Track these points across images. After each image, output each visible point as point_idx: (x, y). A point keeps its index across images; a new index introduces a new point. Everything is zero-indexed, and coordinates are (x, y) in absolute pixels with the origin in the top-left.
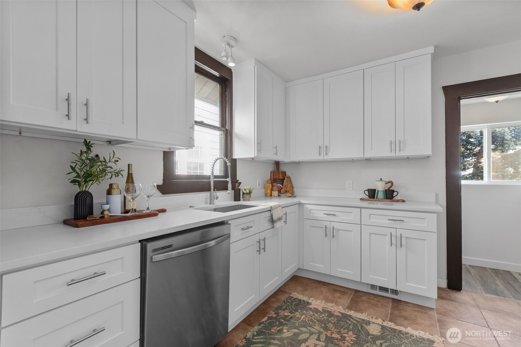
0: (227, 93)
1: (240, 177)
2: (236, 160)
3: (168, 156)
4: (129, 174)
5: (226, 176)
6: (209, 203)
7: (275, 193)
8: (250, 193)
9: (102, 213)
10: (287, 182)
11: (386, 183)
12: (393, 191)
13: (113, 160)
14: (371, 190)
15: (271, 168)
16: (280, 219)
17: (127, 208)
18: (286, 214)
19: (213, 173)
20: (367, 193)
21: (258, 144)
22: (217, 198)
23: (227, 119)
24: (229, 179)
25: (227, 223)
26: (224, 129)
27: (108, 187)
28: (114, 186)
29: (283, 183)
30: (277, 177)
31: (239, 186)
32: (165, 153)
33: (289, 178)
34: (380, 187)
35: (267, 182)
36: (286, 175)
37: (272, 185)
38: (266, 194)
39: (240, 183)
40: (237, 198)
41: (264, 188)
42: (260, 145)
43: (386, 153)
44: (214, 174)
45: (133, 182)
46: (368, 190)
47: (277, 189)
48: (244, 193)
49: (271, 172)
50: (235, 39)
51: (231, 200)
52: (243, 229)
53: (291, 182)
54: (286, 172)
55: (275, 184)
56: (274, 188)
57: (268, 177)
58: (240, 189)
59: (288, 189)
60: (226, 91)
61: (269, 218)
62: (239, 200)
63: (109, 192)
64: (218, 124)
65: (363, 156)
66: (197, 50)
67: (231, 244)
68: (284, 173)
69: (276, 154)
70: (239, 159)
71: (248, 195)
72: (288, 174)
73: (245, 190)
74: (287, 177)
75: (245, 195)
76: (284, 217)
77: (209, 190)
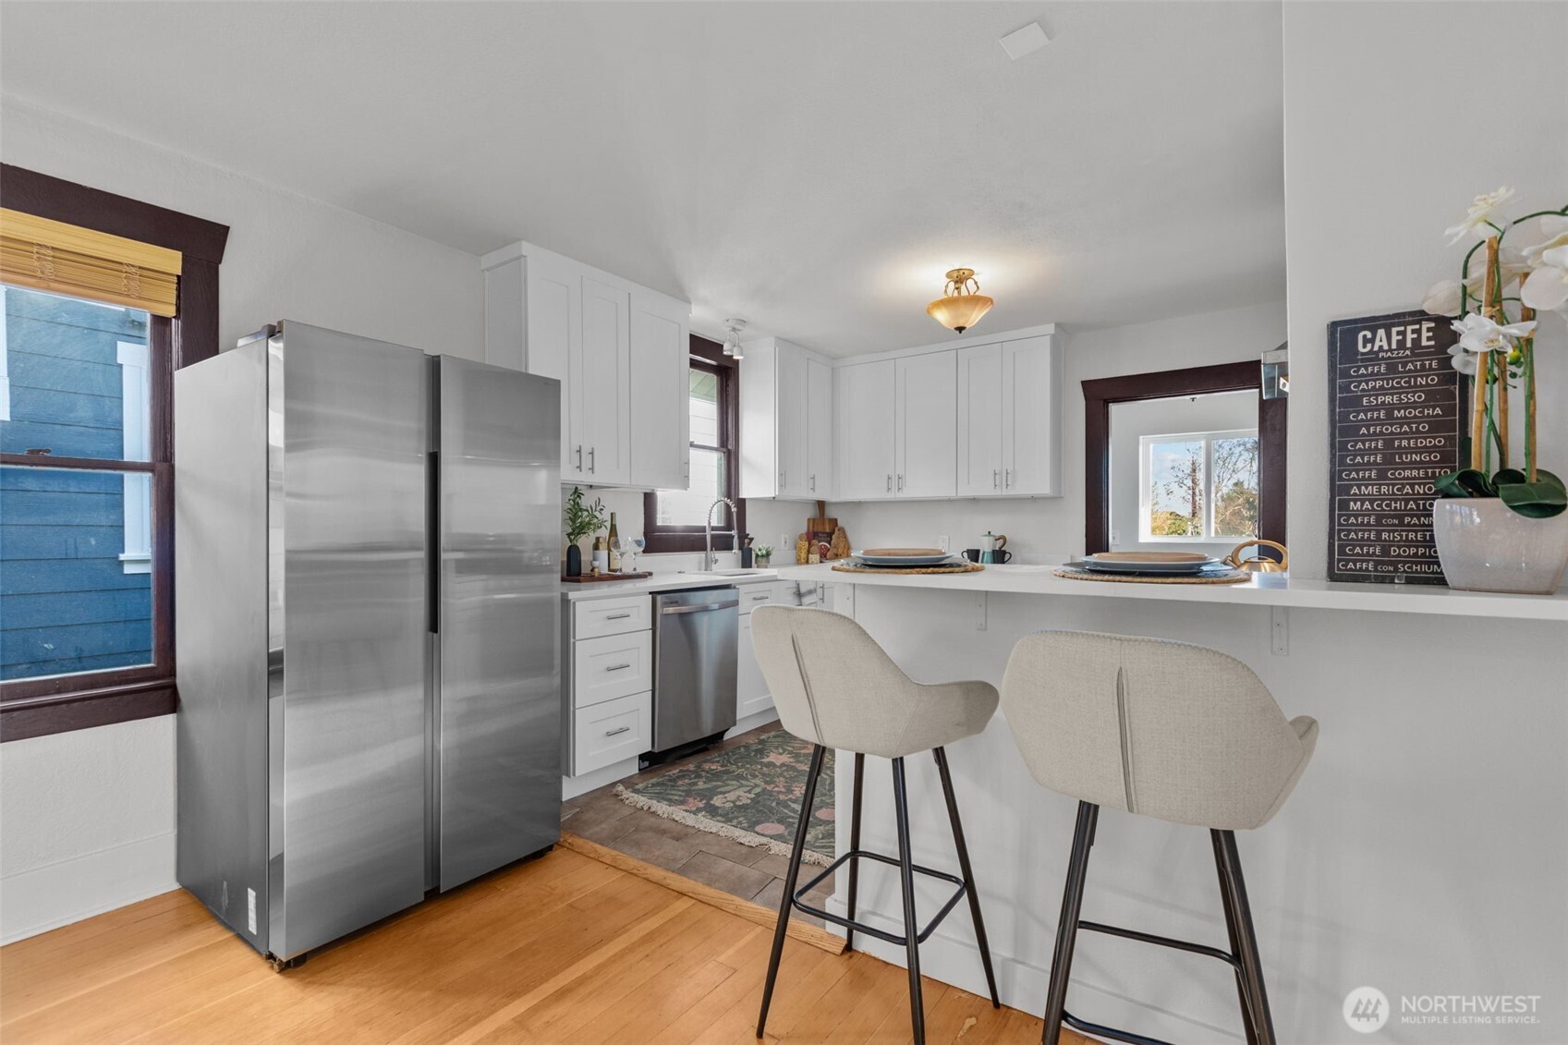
0: (731, 384)
1: (751, 529)
2: (744, 500)
3: (649, 500)
4: (612, 525)
5: (729, 527)
6: (704, 568)
7: (815, 557)
8: (768, 554)
9: (592, 570)
10: (838, 538)
11: (996, 540)
12: (1005, 552)
13: (598, 509)
14: (972, 550)
15: (811, 512)
16: (810, 592)
17: (612, 567)
18: (823, 587)
19: (709, 523)
20: (965, 555)
21: (781, 475)
22: (716, 561)
23: (730, 433)
24: (734, 533)
25: (735, 588)
26: (725, 450)
27: (594, 541)
28: (601, 540)
29: (831, 539)
30: (819, 529)
31: (749, 543)
32: (646, 494)
33: (842, 530)
34: (986, 546)
35: (801, 537)
36: (837, 526)
37: (809, 544)
38: (798, 560)
39: (751, 539)
40: (746, 562)
41: (795, 548)
42: (783, 477)
43: (987, 490)
44: (712, 525)
45: (616, 535)
46: (968, 551)
47: (818, 551)
48: (757, 555)
49: (809, 520)
50: (743, 322)
51: (738, 567)
52: (755, 599)
53: (845, 537)
54: (836, 520)
55: (815, 542)
56: (812, 549)
57: (803, 528)
58: (751, 549)
59: (840, 551)
60: (727, 386)
61: (794, 590)
62: (751, 567)
63: (596, 547)
64: (715, 443)
65: (954, 495)
66: (693, 338)
67: (740, 617)
68: (834, 522)
69: (813, 489)
70: (749, 499)
71: (764, 559)
72: (840, 523)
73: (760, 550)
74: (839, 530)
75: (759, 559)
76: (820, 591)
77: (703, 548)
